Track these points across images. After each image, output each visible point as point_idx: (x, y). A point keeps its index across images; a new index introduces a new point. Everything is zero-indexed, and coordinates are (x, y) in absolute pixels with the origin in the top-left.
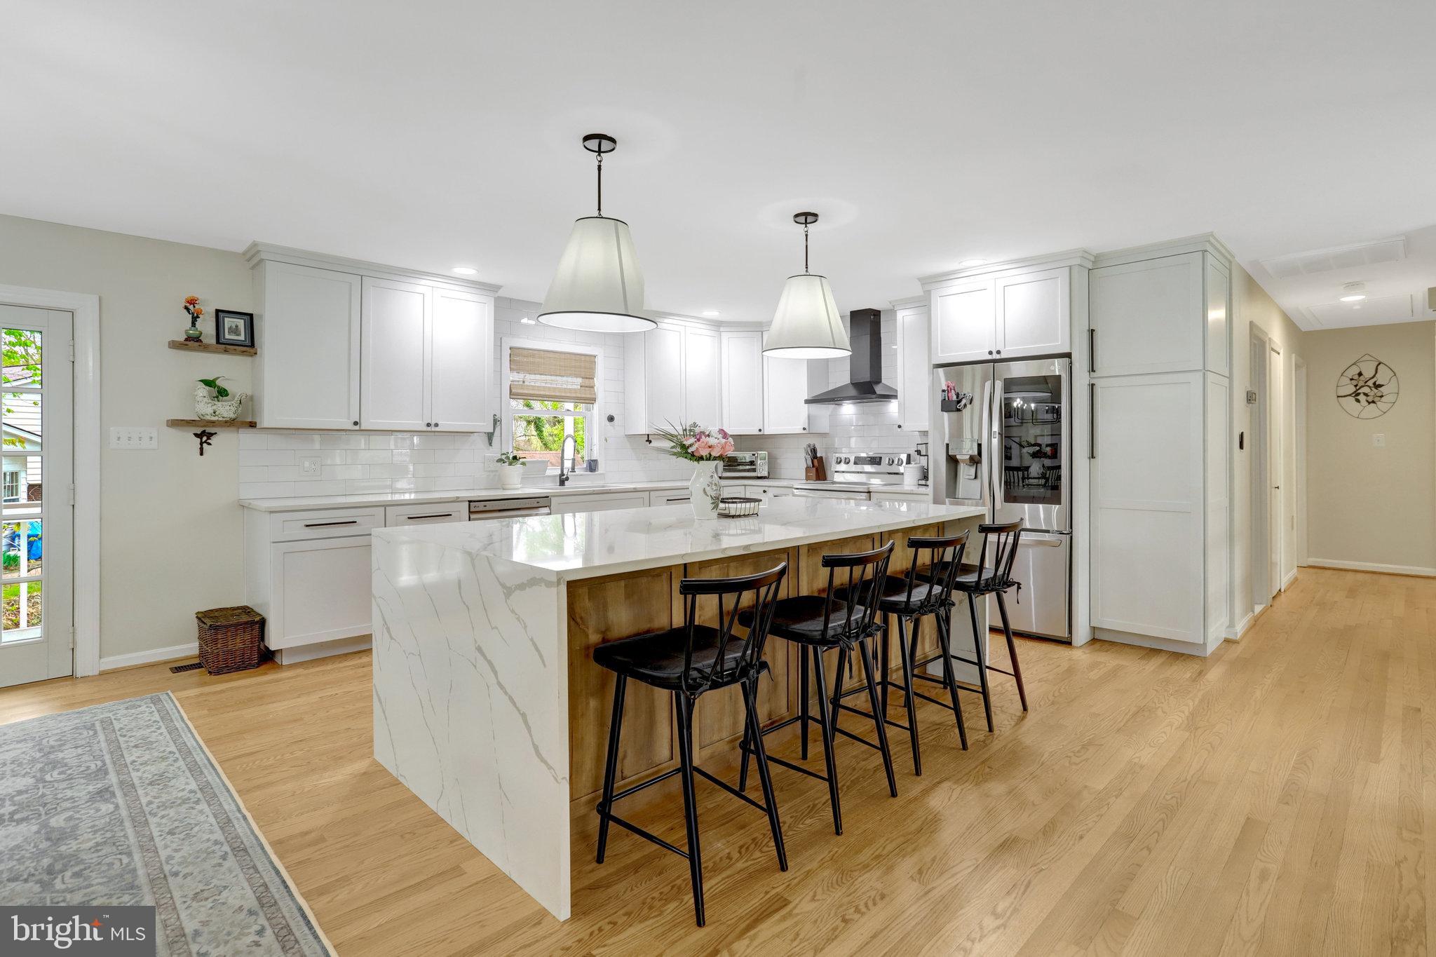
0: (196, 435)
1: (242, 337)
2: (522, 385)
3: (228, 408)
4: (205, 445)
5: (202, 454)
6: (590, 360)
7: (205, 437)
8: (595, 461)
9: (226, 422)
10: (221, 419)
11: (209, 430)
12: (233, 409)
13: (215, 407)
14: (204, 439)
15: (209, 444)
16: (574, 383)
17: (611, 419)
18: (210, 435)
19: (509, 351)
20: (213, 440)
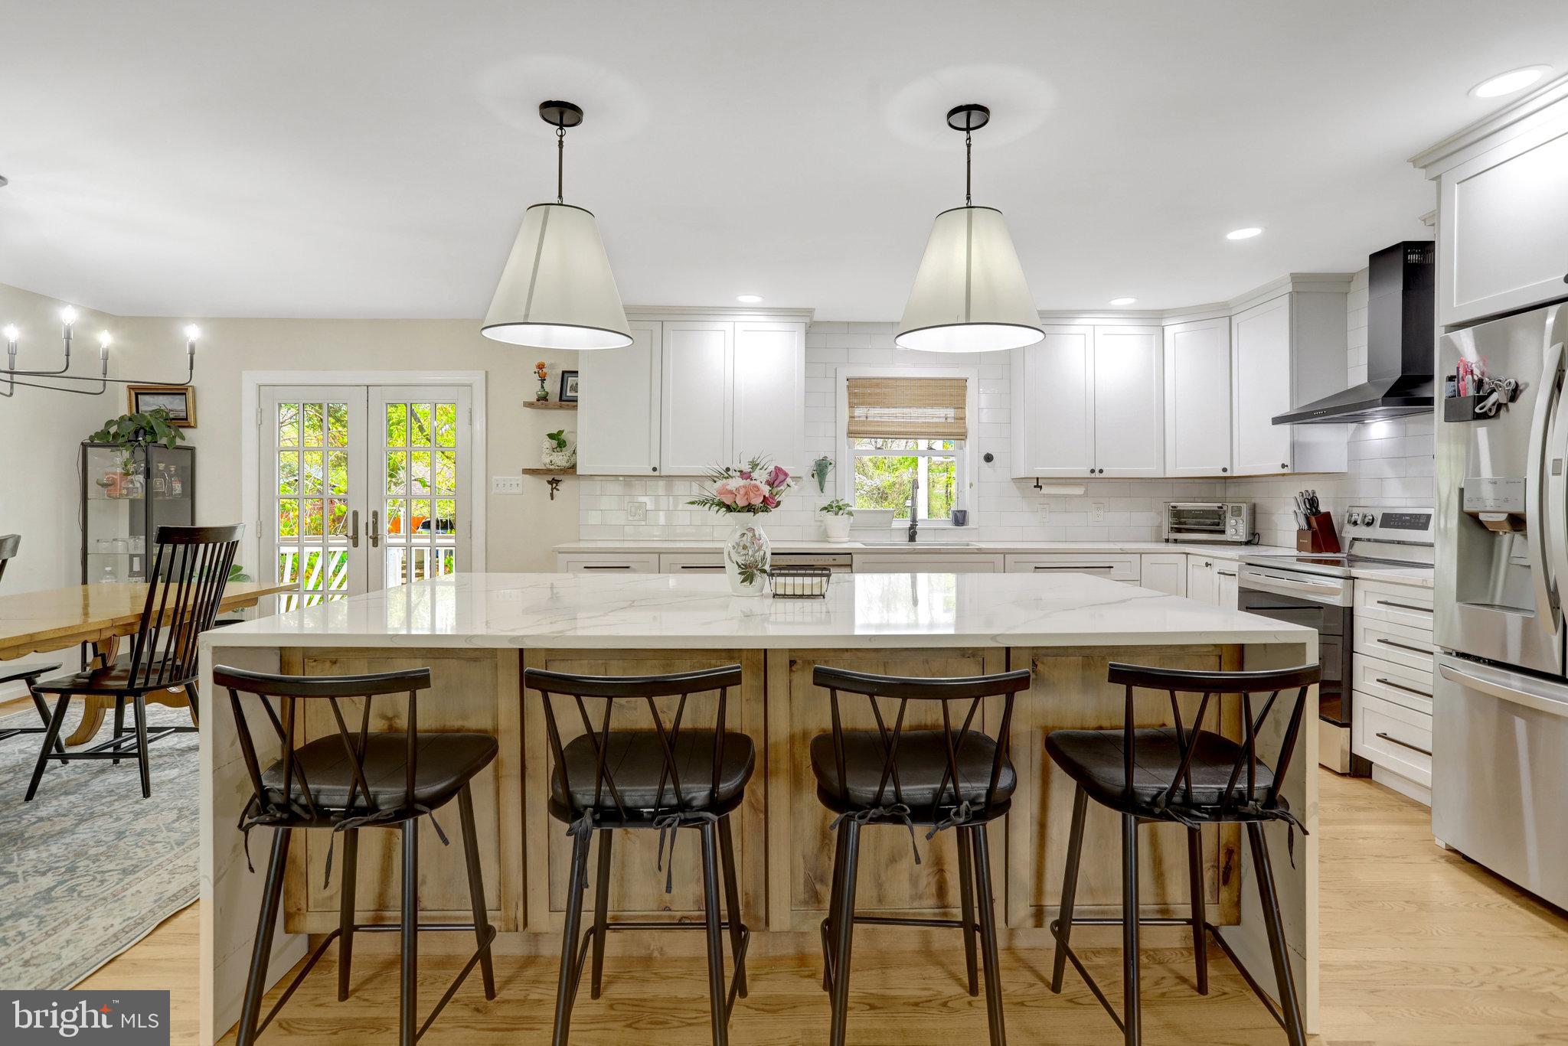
0: (549, 482)
1: (569, 394)
2: (864, 421)
3: (561, 457)
4: (555, 490)
5: (552, 499)
6: (961, 385)
7: (554, 483)
8: (964, 513)
9: (561, 470)
10: (557, 468)
11: (557, 478)
12: (566, 458)
13: (551, 458)
14: (554, 485)
15: (558, 490)
16: (941, 414)
17: (989, 458)
18: (557, 482)
19: (847, 383)
20: (561, 486)
